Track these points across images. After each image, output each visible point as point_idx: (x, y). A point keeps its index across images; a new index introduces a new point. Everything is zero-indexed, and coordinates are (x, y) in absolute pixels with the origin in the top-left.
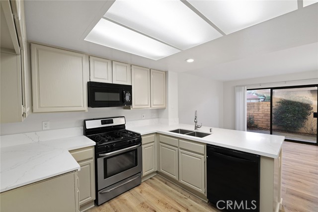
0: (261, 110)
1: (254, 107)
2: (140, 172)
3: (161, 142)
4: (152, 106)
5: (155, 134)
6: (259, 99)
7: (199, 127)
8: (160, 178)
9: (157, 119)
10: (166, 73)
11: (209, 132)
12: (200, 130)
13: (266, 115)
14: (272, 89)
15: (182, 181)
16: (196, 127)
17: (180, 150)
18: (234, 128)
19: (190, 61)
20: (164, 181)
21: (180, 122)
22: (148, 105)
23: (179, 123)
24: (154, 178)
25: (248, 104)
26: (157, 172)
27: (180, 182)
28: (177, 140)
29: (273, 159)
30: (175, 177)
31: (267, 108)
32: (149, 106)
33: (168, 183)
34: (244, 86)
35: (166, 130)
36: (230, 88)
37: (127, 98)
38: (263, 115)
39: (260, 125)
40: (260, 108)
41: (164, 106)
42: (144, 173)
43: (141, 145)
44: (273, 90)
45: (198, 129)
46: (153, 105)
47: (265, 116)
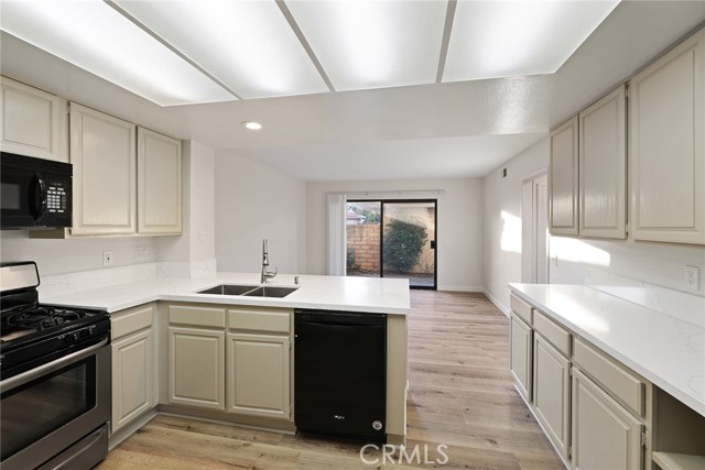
0: (365, 239)
1: (354, 232)
2: (105, 423)
3: (172, 324)
4: (141, 229)
5: (155, 306)
6: (359, 219)
7: (270, 277)
8: (170, 422)
9: (153, 266)
10: (185, 144)
11: (292, 285)
12: (273, 283)
13: (372, 247)
14: (383, 202)
15: (235, 409)
16: (264, 277)
17: (229, 334)
18: (326, 273)
19: (254, 126)
20: (183, 424)
21: (220, 269)
22: (129, 226)
23: (218, 271)
24: (149, 427)
25: (348, 227)
26: (159, 408)
27: (230, 411)
28: (223, 310)
29: (403, 317)
30: (218, 405)
31: (373, 234)
32: (133, 229)
33: (193, 425)
34: (343, 193)
35: (189, 291)
36: (320, 196)
37: (53, 202)
38: (367, 247)
39: (364, 266)
40: (364, 234)
41: (178, 229)
42: (118, 422)
43: (109, 342)
44: (385, 205)
45: (268, 280)
46: (146, 226)
47: (370, 249)
